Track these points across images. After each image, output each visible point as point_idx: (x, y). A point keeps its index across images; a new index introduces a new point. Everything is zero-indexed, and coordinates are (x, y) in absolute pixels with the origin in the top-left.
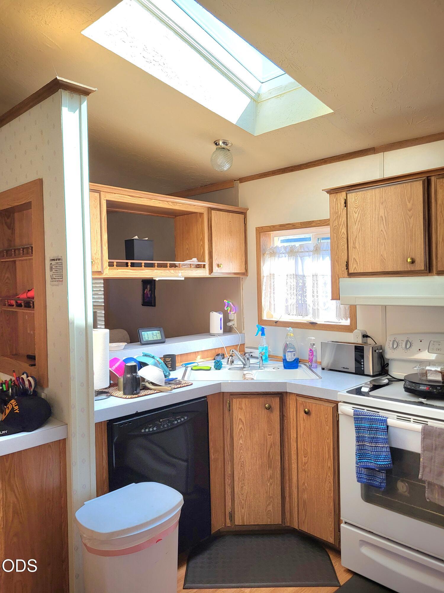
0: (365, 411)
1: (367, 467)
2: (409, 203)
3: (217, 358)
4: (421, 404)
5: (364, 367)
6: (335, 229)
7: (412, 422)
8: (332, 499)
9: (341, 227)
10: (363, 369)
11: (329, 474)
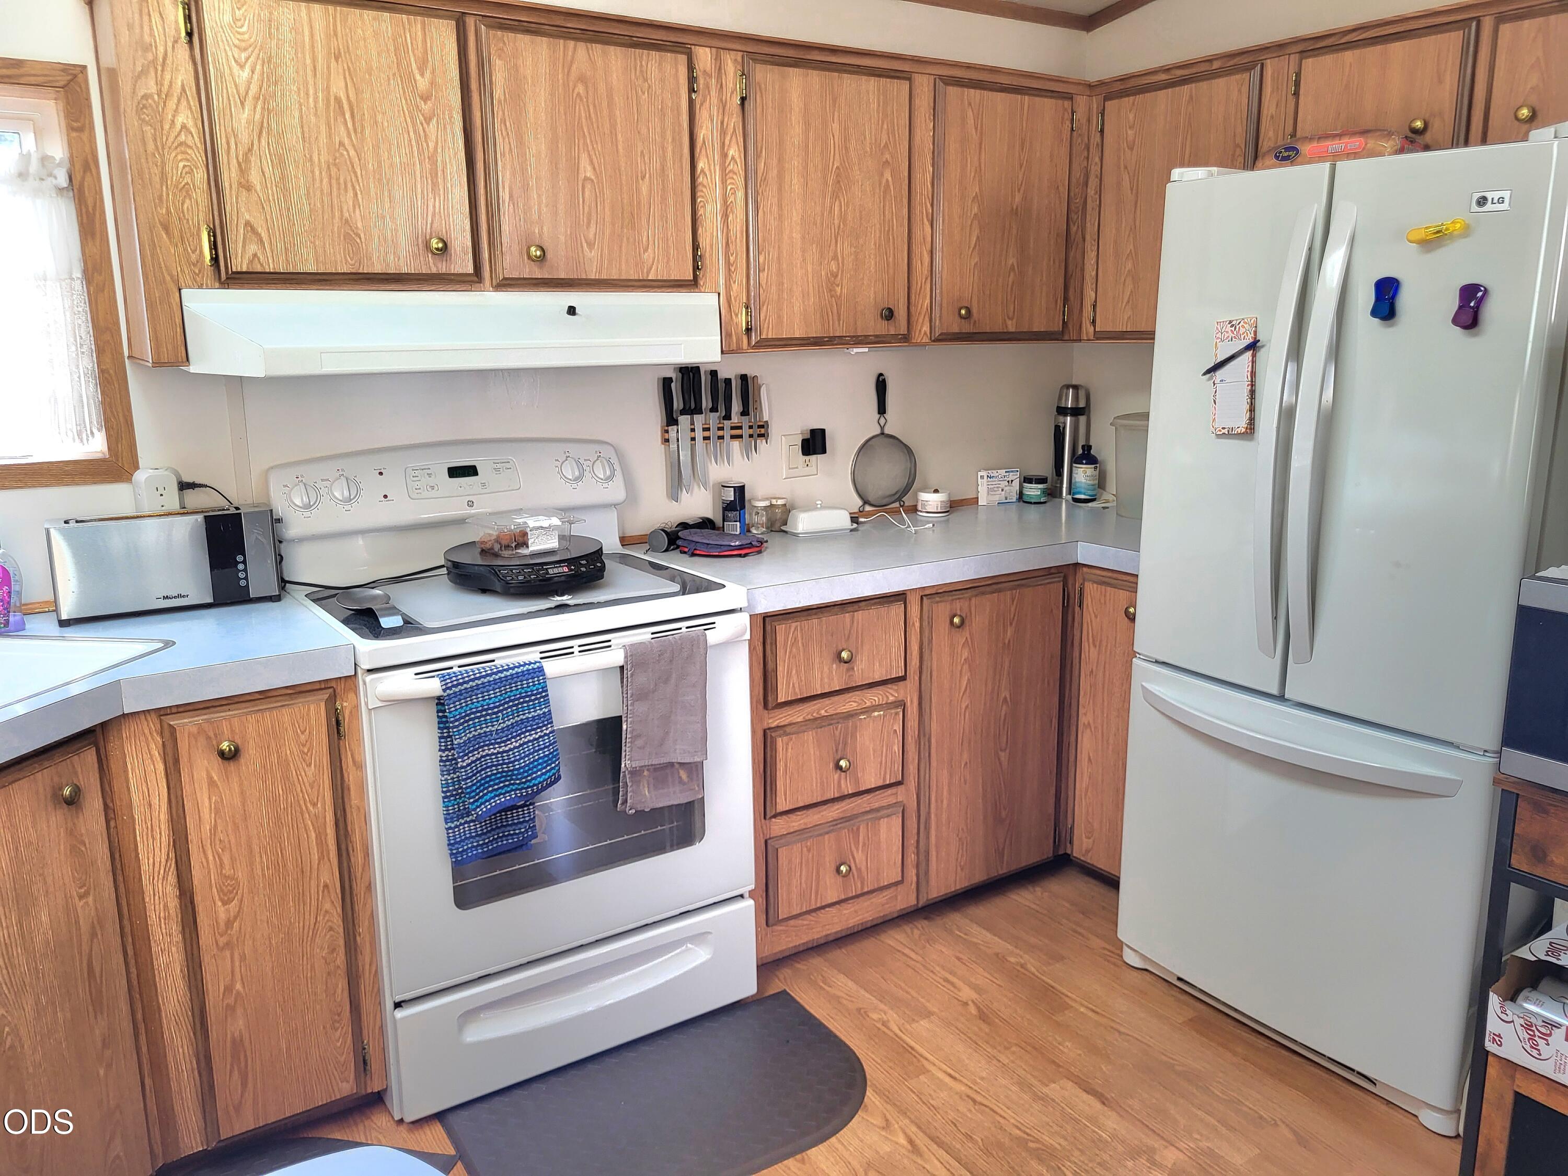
0: (456, 669)
2: (422, 75)
4: (562, 608)
5: (246, 578)
6: (144, 107)
7: (576, 653)
8: (342, 972)
9: (172, 104)
10: (243, 583)
11: (327, 906)
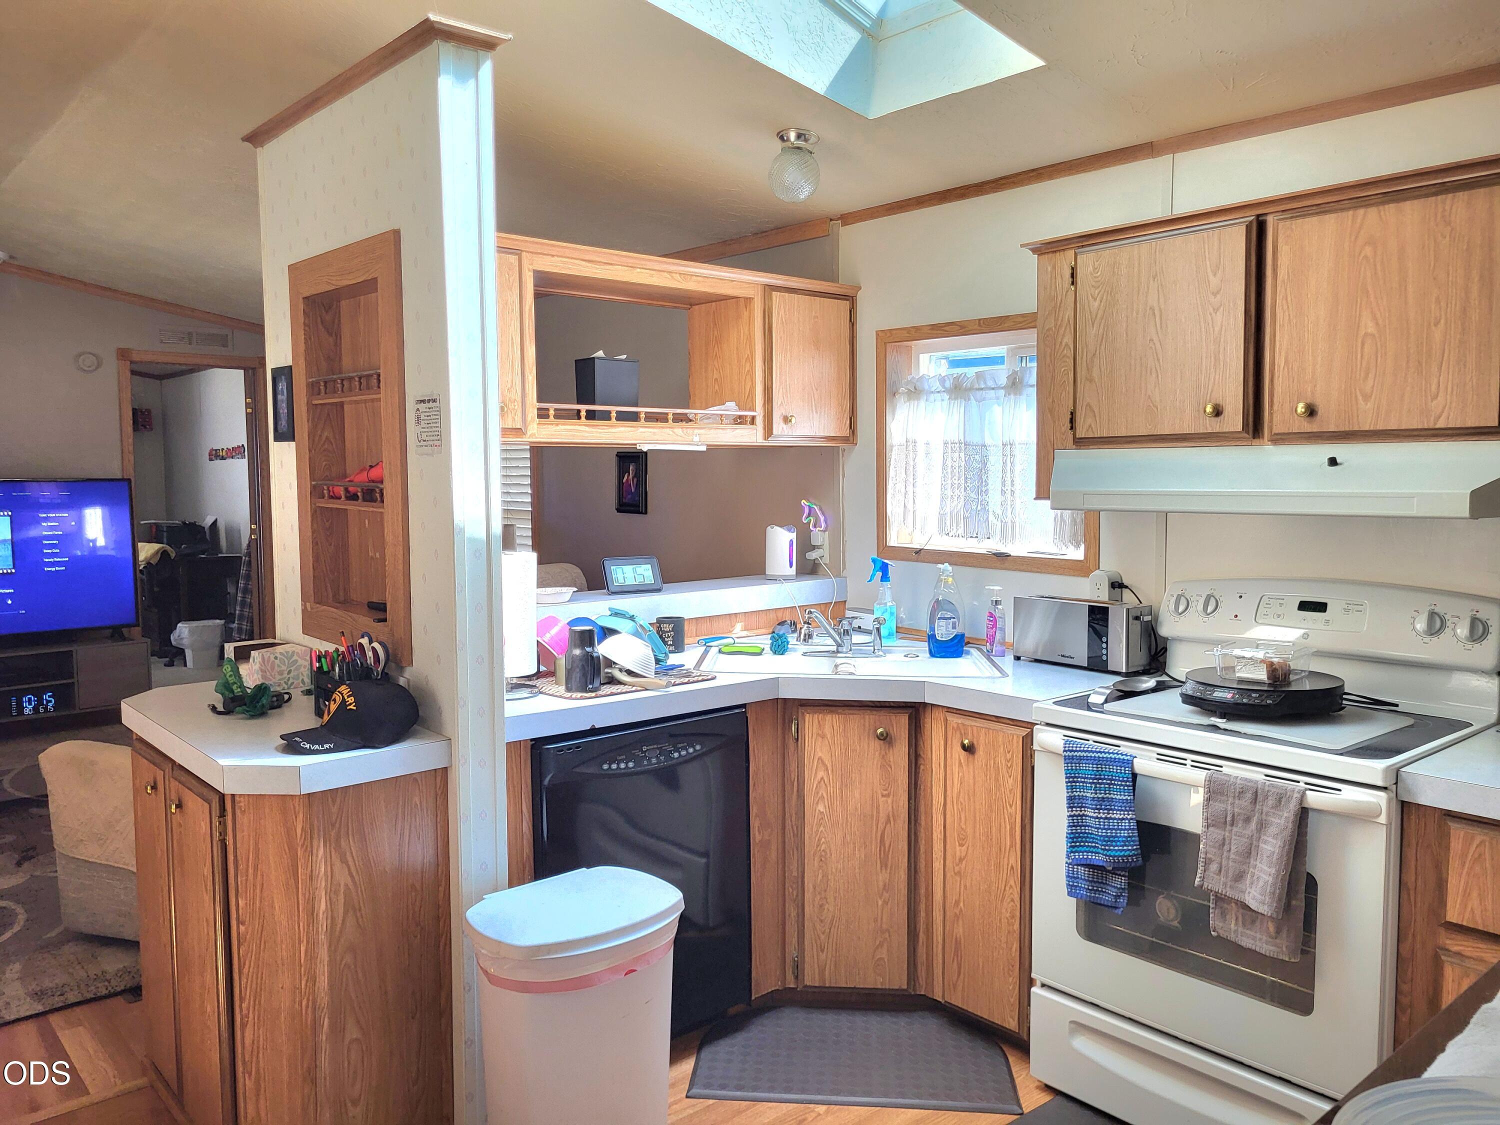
0: (1091, 742)
1: (1088, 862)
2: (1215, 275)
3: (780, 630)
4: (1215, 728)
5: (1107, 655)
6: (1048, 336)
7: (1188, 766)
8: (1017, 935)
9: (1062, 332)
10: (1104, 658)
11: (1012, 883)
